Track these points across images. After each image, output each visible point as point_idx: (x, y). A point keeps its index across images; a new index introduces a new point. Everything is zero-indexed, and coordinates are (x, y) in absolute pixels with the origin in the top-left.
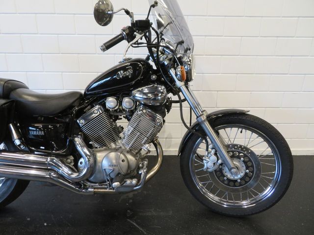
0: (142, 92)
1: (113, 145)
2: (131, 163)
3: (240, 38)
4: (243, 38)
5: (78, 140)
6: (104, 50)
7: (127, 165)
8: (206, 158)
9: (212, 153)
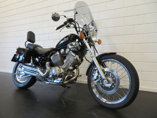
0: (72, 45)
5: (47, 63)
6: (56, 30)
8: (94, 74)
9: (97, 72)
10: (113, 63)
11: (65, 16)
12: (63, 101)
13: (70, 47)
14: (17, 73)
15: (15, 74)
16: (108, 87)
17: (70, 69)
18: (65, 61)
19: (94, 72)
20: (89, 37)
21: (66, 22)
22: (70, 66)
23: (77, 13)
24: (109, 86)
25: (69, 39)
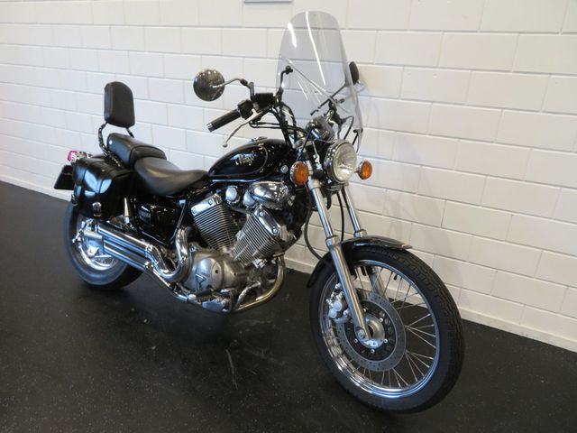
0: (265, 188)
1: (225, 250)
2: (227, 275)
3: (500, 110)
4: (505, 111)
5: (181, 233)
6: (211, 129)
7: (221, 277)
8: (329, 301)
9: (339, 296)
10: (395, 278)
11: (244, 83)
12: (230, 358)
13: (259, 192)
14: (79, 239)
15: (73, 241)
16: (368, 350)
17: (256, 266)
18: (240, 235)
19: (332, 295)
20: (329, 166)
21: (247, 101)
22: (257, 257)
23: (289, 70)
24: (372, 345)
25: (258, 162)
